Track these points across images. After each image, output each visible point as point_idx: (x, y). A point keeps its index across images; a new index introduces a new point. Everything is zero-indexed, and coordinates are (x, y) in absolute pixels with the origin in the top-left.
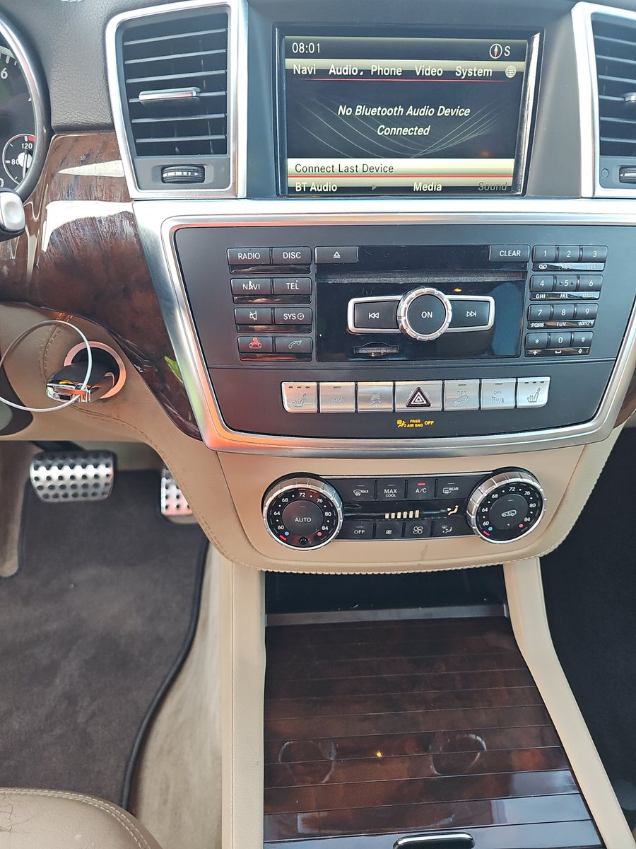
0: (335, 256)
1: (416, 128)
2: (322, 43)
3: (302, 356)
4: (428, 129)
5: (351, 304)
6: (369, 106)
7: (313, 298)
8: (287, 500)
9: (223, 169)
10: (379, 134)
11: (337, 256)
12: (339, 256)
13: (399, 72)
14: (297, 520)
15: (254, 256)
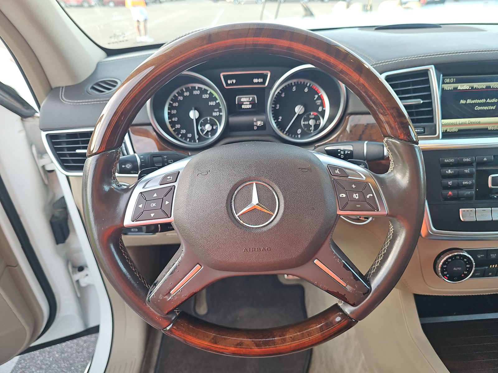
0: (484, 160)
1: (490, 107)
2: (455, 78)
3: (469, 198)
4: (495, 107)
5: (490, 178)
6: (472, 100)
7: (475, 176)
8: (450, 260)
9: (433, 128)
10: (475, 109)
11: (485, 159)
12: (486, 160)
13: (484, 87)
14: (454, 269)
15: (451, 160)
